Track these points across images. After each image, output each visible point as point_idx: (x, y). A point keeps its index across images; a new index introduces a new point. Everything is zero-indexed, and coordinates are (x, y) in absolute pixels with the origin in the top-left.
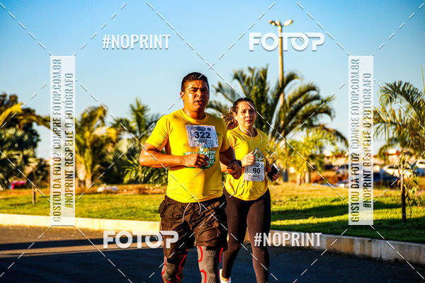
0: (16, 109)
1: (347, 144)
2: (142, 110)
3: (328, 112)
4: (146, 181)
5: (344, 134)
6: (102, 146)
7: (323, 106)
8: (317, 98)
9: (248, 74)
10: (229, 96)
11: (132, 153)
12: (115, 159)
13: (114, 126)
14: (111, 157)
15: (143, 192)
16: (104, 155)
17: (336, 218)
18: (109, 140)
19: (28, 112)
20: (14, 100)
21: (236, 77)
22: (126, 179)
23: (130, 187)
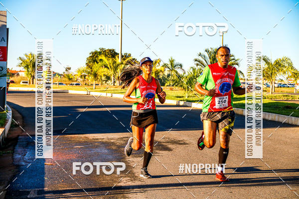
0: (130, 58)
1: (244, 76)
2: (173, 61)
3: (237, 64)
4: (173, 86)
5: (243, 72)
6: (159, 73)
7: (236, 62)
8: (234, 59)
9: (210, 50)
10: (203, 57)
11: (169, 76)
12: (163, 77)
13: (163, 66)
14: (162, 77)
15: (172, 89)
16: (159, 76)
17: (238, 102)
18: (161, 71)
19: (134, 59)
20: (130, 55)
21: (206, 51)
22: (166, 84)
23: (167, 87)
